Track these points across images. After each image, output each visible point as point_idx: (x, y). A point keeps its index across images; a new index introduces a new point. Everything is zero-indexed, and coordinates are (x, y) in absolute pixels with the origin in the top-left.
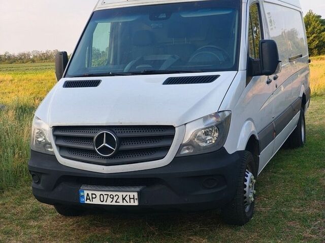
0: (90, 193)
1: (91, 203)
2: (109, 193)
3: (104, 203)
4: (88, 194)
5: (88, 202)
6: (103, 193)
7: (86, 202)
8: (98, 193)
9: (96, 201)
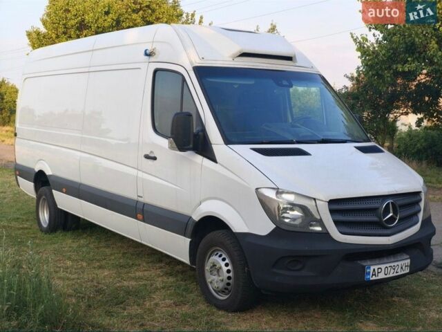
0: (376, 267)
1: (377, 278)
2: (392, 264)
3: (388, 276)
4: (374, 270)
5: (374, 278)
6: (388, 265)
7: (371, 279)
8: (383, 267)
9: (381, 276)
